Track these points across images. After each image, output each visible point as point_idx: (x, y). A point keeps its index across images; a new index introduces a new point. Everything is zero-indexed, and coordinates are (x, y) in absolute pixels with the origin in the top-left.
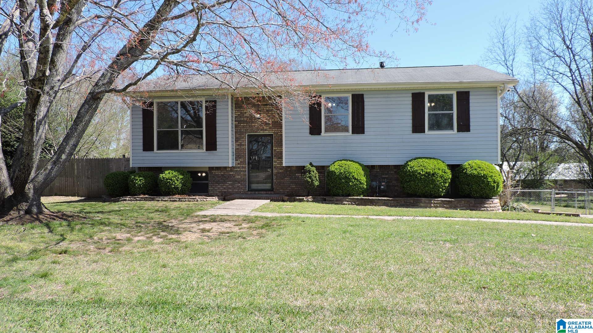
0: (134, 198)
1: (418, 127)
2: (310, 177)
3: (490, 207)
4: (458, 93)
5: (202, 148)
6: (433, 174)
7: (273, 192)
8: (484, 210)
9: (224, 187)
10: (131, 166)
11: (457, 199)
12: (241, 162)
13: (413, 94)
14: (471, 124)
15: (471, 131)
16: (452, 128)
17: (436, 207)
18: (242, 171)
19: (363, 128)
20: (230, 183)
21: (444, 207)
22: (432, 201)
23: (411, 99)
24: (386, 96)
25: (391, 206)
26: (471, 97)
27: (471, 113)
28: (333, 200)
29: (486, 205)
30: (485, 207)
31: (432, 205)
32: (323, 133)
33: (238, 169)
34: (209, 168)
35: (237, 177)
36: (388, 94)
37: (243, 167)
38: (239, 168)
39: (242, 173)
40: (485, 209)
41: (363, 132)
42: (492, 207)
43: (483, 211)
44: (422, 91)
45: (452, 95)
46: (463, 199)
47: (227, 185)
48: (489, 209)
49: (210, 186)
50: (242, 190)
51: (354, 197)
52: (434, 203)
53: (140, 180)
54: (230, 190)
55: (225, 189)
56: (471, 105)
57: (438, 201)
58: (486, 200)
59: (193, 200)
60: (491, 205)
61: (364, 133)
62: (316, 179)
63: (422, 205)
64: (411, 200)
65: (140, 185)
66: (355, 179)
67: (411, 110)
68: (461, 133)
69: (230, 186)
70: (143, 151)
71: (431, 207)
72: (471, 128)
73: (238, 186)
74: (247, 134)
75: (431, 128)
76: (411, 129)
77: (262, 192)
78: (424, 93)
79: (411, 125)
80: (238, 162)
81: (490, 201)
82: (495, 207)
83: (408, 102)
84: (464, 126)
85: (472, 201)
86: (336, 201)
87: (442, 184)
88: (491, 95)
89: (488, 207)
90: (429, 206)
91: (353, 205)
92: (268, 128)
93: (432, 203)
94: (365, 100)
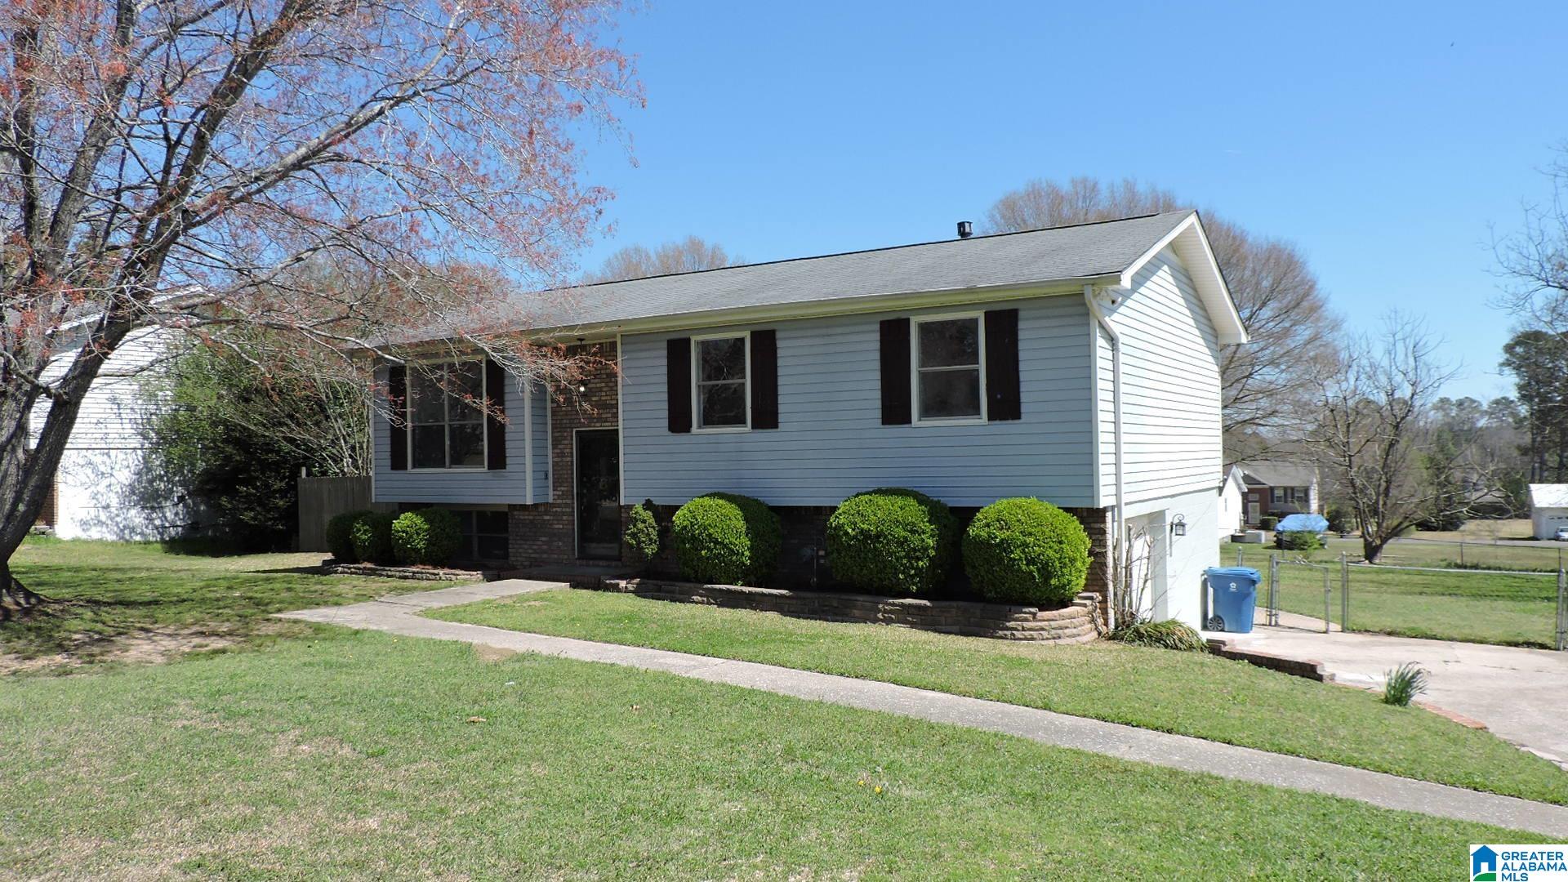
0: (349, 568)
1: (895, 411)
2: (634, 535)
3: (1023, 629)
4: (989, 316)
5: (482, 464)
6: (878, 536)
7: (619, 564)
8: (1004, 638)
9: (535, 547)
10: (373, 501)
11: (937, 604)
12: (563, 495)
13: (882, 323)
14: (1024, 397)
15: (1023, 416)
16: (975, 410)
17: (888, 621)
18: (563, 514)
19: (775, 414)
20: (544, 539)
21: (905, 622)
22: (880, 606)
23: (877, 336)
24: (824, 331)
25: (789, 611)
26: (1021, 325)
27: (1022, 366)
28: (673, 592)
29: (1012, 624)
30: (1008, 629)
31: (880, 616)
32: (694, 429)
33: (558, 510)
34: (509, 505)
35: (557, 526)
36: (827, 327)
37: (567, 505)
38: (559, 506)
39: (565, 518)
40: (1008, 633)
41: (774, 424)
42: (1030, 629)
43: (1001, 638)
44: (904, 316)
45: (975, 321)
46: (954, 604)
47: (539, 543)
48: (1018, 634)
49: (510, 546)
50: (566, 557)
51: (717, 586)
52: (885, 611)
53: (365, 531)
54: (545, 556)
55: (535, 552)
56: (1021, 346)
57: (894, 605)
58: (1013, 609)
59: (434, 577)
60: (1026, 624)
61: (776, 426)
62: (651, 540)
63: (856, 612)
64: (834, 599)
65: (364, 541)
66: (716, 542)
67: (877, 365)
68: (997, 422)
69: (545, 547)
70: (392, 469)
71: (875, 621)
72: (1024, 408)
73: (559, 547)
74: (574, 430)
75: (928, 411)
76: (878, 414)
77: (601, 563)
78: (908, 321)
79: (878, 404)
80: (558, 493)
81: (1025, 613)
82: (1043, 629)
83: (870, 344)
84: (1006, 406)
85: (976, 608)
86: (681, 593)
87: (905, 561)
88: (1070, 316)
89: (1016, 629)
90: (869, 617)
91: (712, 604)
92: (609, 415)
93: (879, 611)
94: (779, 344)
